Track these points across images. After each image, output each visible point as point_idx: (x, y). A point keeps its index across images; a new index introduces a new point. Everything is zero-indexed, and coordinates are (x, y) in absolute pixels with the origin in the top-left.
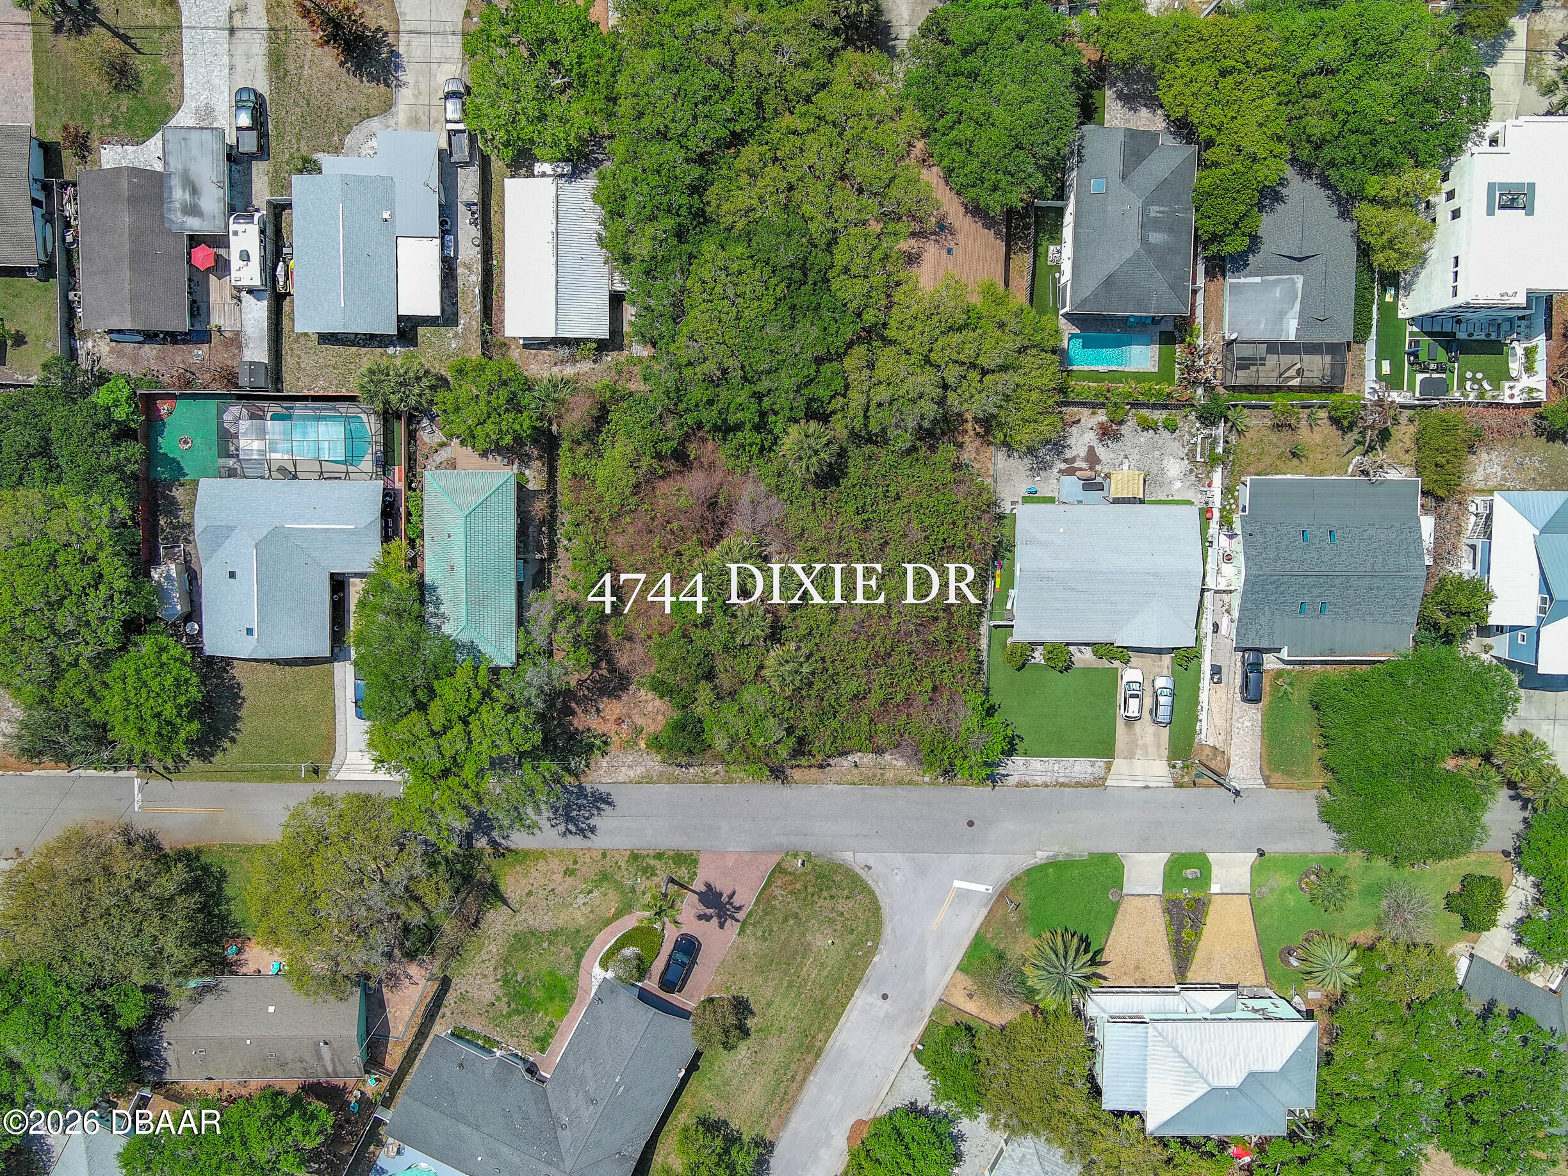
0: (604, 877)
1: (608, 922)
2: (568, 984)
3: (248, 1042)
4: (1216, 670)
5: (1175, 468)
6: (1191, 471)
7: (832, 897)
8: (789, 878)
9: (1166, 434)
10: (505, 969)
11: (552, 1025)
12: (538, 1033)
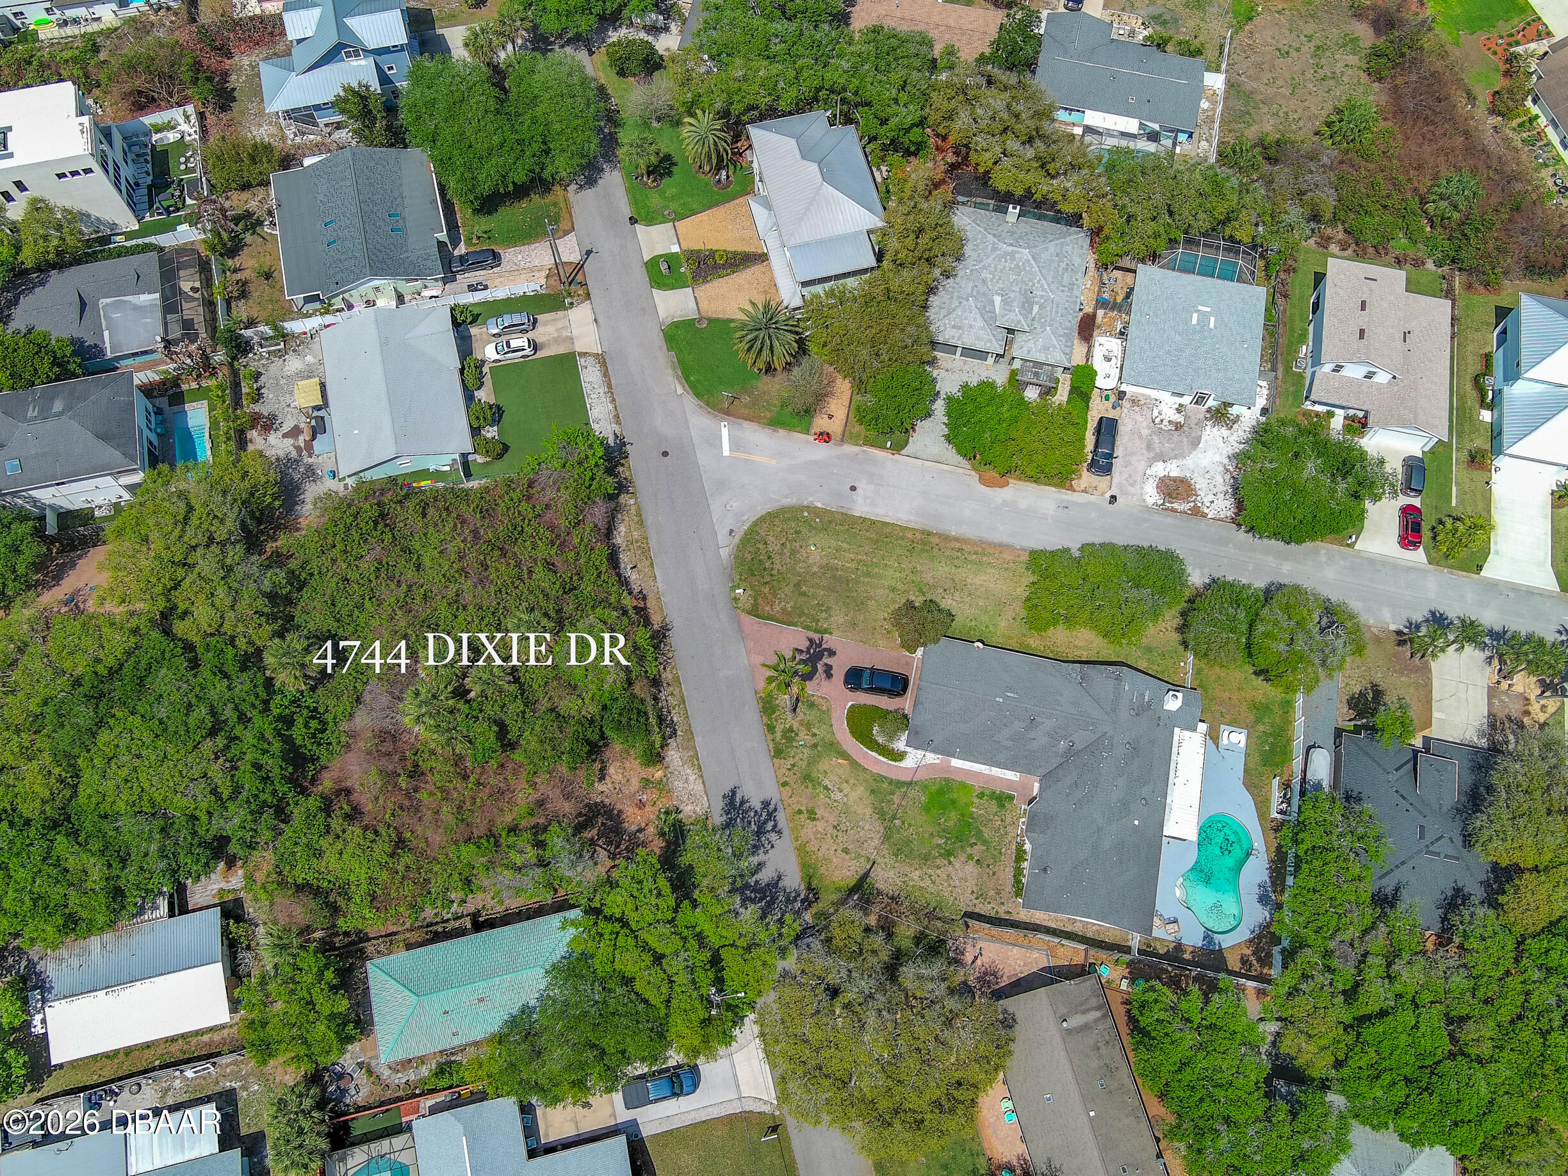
0: (807, 778)
1: (854, 764)
2: (934, 788)
3: (1092, 1114)
4: (472, 288)
5: (293, 364)
6: (294, 351)
7: (769, 557)
8: (760, 600)
9: (263, 379)
10: (936, 858)
11: (981, 796)
12: (993, 806)
